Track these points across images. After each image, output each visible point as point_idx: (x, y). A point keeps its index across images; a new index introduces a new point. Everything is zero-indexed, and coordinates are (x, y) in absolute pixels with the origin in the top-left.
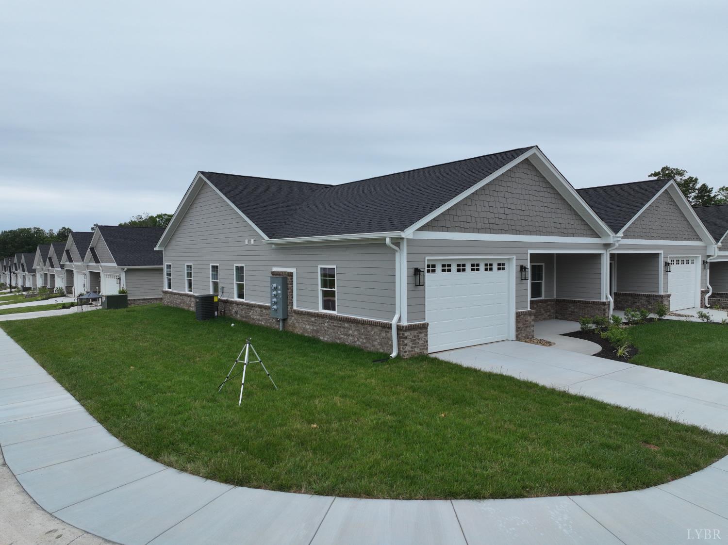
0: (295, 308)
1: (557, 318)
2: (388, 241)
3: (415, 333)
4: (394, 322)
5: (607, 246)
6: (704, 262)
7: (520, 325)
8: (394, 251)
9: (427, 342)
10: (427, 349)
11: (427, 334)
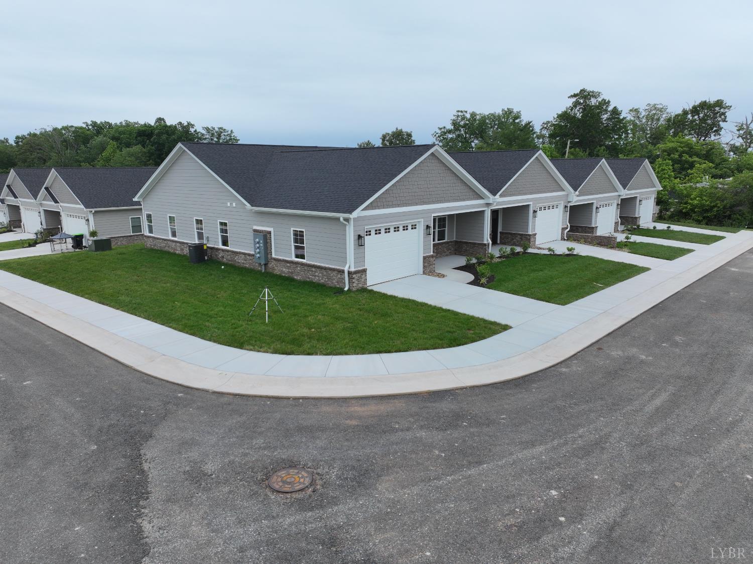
0: (273, 256)
1: (455, 254)
2: (341, 219)
3: (359, 275)
4: (346, 269)
5: (488, 205)
6: (566, 207)
7: (426, 264)
8: (345, 225)
9: (366, 280)
10: (366, 284)
11: (366, 275)
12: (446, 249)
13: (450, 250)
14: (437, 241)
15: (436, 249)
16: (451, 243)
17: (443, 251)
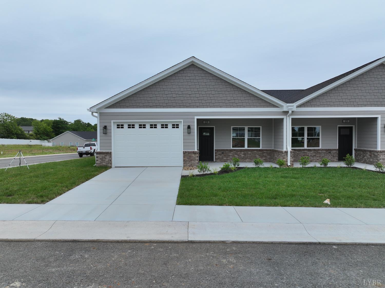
2: (93, 114)
10: (111, 164)
11: (111, 157)
12: (259, 156)
13: (265, 157)
14: (246, 147)
15: (244, 154)
16: (265, 151)
17: (255, 157)
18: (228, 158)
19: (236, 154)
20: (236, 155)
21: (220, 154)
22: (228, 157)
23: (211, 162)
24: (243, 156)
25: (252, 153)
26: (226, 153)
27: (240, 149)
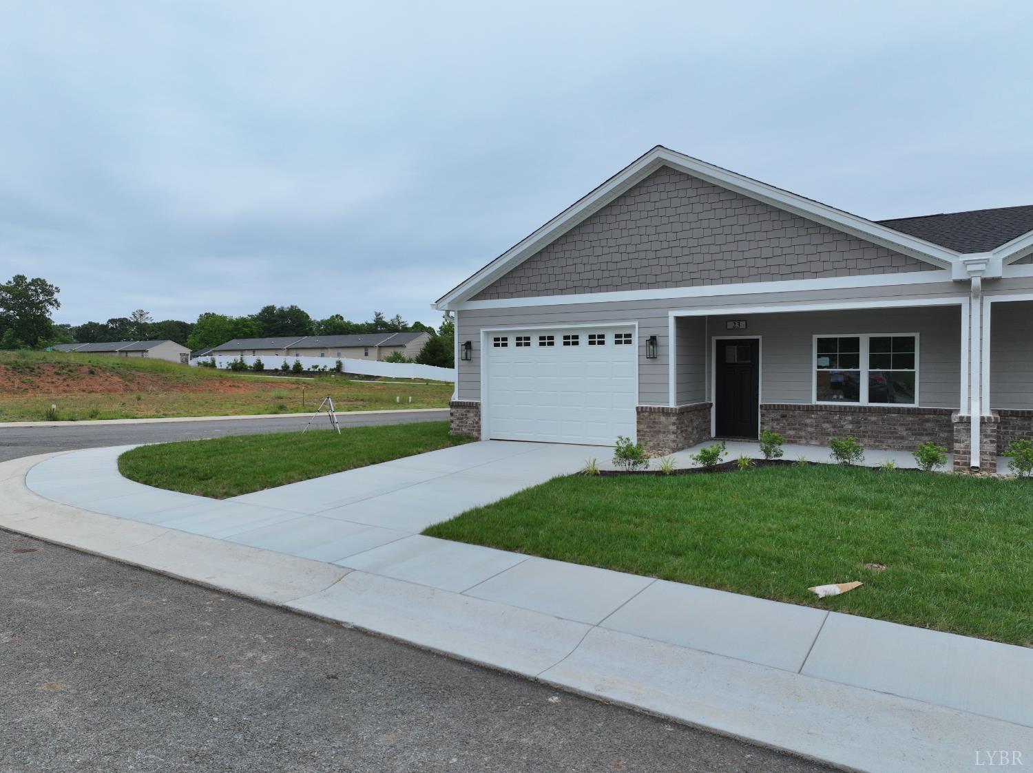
10: (478, 432)
11: (478, 415)
12: (907, 430)
13: (930, 434)
14: (864, 400)
15: (855, 422)
16: (932, 416)
17: (892, 433)
18: (800, 433)
19: (828, 422)
20: (826, 426)
21: (777, 420)
22: (800, 430)
23: (749, 442)
24: (850, 427)
25: (883, 420)
26: (793, 417)
27: (840, 407)
